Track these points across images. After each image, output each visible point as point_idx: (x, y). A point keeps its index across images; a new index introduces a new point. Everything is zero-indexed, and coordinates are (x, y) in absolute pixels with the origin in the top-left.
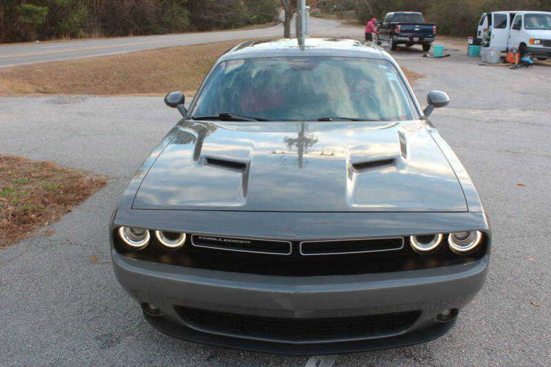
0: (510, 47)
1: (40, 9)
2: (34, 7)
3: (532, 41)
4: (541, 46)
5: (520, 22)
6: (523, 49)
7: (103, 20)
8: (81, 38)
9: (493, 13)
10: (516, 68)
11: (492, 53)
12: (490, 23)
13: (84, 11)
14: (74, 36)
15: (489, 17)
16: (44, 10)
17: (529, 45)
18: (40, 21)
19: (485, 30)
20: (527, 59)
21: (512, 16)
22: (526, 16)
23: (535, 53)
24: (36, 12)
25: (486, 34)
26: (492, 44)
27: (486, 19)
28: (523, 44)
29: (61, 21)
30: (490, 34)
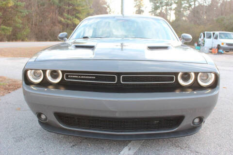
0: (213, 46)
1: (8, 28)
2: (6, 27)
3: (223, 44)
4: (227, 46)
5: (217, 36)
6: (219, 47)
7: (36, 34)
8: (26, 41)
9: (205, 32)
10: (216, 54)
11: (206, 49)
12: (204, 37)
13: (28, 30)
14: (23, 40)
15: (204, 34)
16: (10, 29)
17: (221, 45)
18: (9, 33)
19: (202, 40)
20: (221, 51)
21: (214, 34)
22: (220, 33)
23: (224, 49)
24: (7, 30)
25: (203, 41)
26: (205, 45)
27: (203, 35)
28: (219, 45)
29: (18, 34)
30: (204, 41)
